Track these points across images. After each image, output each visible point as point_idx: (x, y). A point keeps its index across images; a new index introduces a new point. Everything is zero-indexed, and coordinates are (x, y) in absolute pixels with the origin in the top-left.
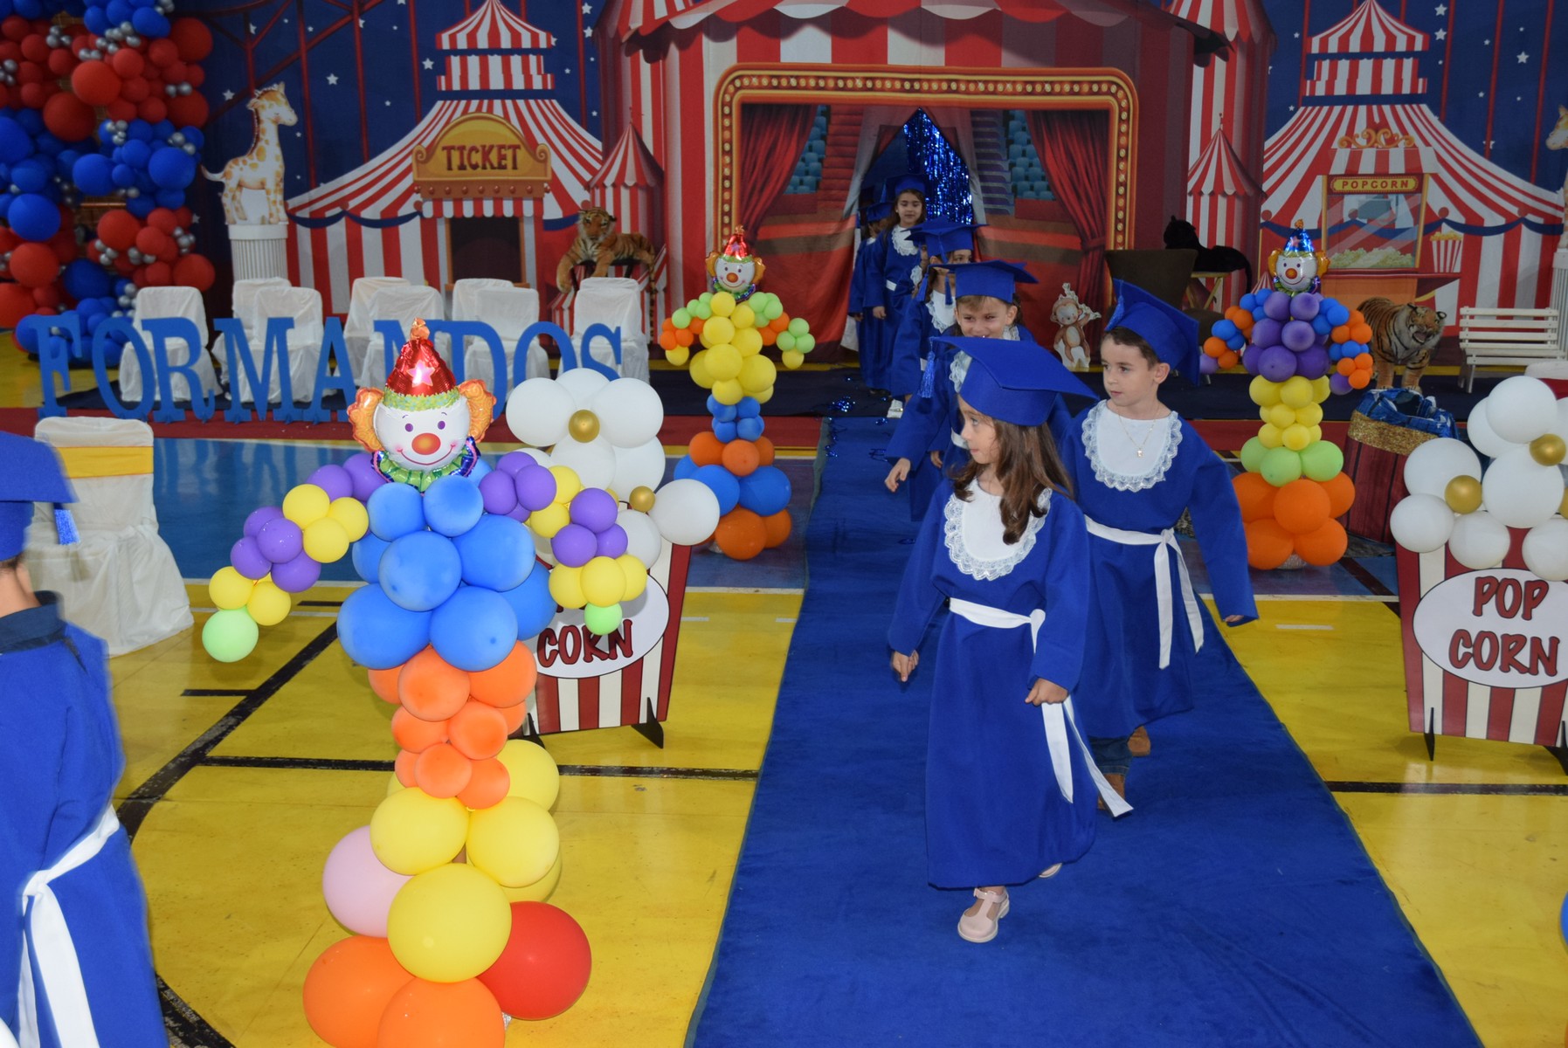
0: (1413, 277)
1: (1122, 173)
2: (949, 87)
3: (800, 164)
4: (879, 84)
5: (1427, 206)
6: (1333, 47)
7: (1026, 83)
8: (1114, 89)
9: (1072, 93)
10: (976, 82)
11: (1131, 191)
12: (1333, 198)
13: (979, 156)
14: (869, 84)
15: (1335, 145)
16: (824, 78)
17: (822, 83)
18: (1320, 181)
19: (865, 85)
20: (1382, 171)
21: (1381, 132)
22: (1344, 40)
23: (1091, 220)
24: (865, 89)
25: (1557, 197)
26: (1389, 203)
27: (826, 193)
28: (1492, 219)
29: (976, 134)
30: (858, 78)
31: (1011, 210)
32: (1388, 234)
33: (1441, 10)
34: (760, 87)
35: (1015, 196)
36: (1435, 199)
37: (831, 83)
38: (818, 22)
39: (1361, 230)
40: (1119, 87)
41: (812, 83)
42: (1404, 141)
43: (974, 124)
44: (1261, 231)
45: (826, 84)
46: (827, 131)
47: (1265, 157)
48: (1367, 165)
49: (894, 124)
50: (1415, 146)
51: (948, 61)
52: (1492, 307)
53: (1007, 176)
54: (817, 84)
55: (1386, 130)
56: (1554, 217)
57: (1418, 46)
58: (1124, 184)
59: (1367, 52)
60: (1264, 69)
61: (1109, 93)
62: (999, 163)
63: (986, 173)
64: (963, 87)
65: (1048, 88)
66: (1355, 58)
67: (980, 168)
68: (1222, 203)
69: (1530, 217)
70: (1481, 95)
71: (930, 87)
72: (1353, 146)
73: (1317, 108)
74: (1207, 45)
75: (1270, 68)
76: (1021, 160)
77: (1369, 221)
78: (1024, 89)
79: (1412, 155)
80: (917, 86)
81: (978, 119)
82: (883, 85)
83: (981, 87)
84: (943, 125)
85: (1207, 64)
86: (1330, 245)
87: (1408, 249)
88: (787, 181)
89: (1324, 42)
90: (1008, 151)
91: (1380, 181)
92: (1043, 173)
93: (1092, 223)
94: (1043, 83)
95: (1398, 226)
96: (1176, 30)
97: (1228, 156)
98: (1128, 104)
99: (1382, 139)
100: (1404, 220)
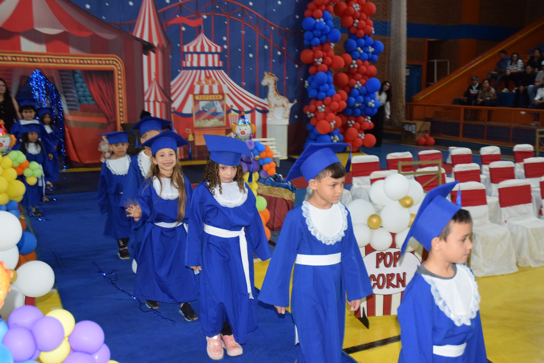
0: (224, 129)
1: (120, 94)
2: (49, 60)
4: (18, 59)
5: (227, 106)
6: (191, 50)
7: (80, 60)
8: (115, 63)
9: (99, 64)
10: (60, 59)
11: (124, 101)
12: (196, 102)
13: (64, 88)
14: (14, 59)
15: (195, 84)
18: (191, 97)
19: (12, 59)
20: (211, 93)
21: (210, 79)
22: (195, 48)
23: (110, 112)
24: (13, 61)
25: (265, 101)
26: (214, 104)
28: (247, 109)
29: (62, 79)
30: (9, 56)
31: (78, 108)
32: (215, 114)
33: (225, 38)
35: (80, 103)
36: (229, 102)
40: (117, 62)
42: (217, 83)
43: (61, 75)
44: (172, 115)
47: (171, 88)
48: (206, 91)
49: (26, 75)
50: (221, 84)
51: (47, 50)
53: (76, 95)
55: (212, 79)
56: (265, 108)
57: (219, 50)
58: (121, 98)
60: (169, 57)
61: (113, 64)
62: (72, 90)
63: (68, 94)
64: (54, 61)
65: (89, 62)
66: (199, 54)
67: (64, 92)
68: (158, 104)
69: (258, 108)
71: (41, 60)
72: (201, 84)
73: (188, 71)
74: (147, 47)
75: (171, 56)
76: (81, 89)
77: (209, 110)
78: (80, 62)
79: (220, 87)
80: (35, 60)
81: (62, 73)
82: (20, 59)
84: (47, 75)
85: (148, 54)
86: (197, 118)
87: (221, 119)
89: (188, 48)
90: (75, 86)
91: (210, 96)
92: (90, 95)
94: (87, 60)
95: (218, 111)
96: (136, 42)
97: (158, 87)
98: (120, 68)
99: (210, 82)
100: (219, 109)
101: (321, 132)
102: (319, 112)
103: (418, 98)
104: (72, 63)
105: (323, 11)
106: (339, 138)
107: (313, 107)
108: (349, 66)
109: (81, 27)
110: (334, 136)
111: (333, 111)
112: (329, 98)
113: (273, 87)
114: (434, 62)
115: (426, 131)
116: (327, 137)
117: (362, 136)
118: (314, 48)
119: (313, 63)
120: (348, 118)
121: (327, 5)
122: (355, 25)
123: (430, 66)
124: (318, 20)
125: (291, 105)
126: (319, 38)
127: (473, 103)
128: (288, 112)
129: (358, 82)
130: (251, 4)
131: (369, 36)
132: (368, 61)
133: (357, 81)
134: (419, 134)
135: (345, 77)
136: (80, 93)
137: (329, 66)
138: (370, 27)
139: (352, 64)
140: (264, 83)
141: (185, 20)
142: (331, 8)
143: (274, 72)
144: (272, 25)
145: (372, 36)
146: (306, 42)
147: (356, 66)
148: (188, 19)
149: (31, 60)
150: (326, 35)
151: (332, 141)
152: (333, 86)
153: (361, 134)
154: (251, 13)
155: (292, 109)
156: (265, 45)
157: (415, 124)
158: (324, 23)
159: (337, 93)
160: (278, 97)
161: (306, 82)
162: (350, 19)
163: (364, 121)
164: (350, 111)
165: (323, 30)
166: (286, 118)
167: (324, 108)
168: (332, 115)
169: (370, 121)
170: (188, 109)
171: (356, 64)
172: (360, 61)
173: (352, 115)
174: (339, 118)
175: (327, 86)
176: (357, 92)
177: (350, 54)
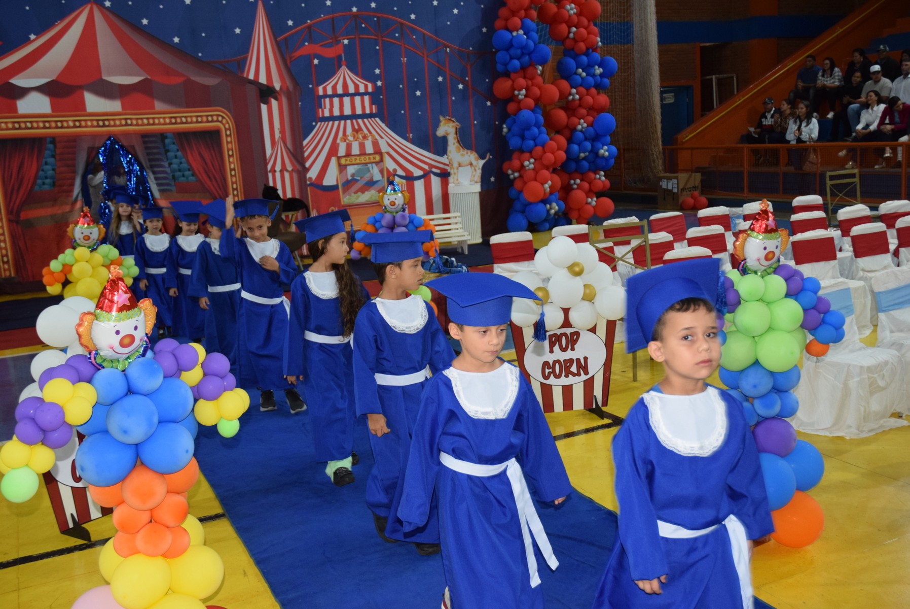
1: (232, 163)
2: (126, 122)
3: (41, 173)
4: (83, 124)
5: (388, 170)
6: (330, 92)
7: (171, 118)
8: (220, 119)
9: (197, 122)
10: (142, 119)
11: (238, 172)
12: (342, 168)
13: (150, 160)
14: (77, 124)
15: (338, 141)
16: (48, 122)
17: (47, 125)
18: (334, 160)
19: (75, 125)
20: (363, 153)
21: (359, 133)
22: (334, 88)
23: (219, 190)
24: (75, 127)
25: (444, 159)
26: (368, 169)
27: (61, 189)
28: (417, 173)
29: (146, 148)
30: (70, 120)
31: (174, 189)
32: (371, 184)
33: (377, 71)
34: (7, 129)
35: (175, 181)
36: (390, 165)
37: (53, 125)
38: (40, 89)
39: (359, 182)
40: (223, 118)
41: (41, 125)
42: (370, 137)
43: (145, 142)
44: (309, 188)
45: (50, 125)
46: (55, 151)
47: (305, 149)
48: (355, 150)
49: (97, 145)
50: (376, 139)
51: (123, 107)
52: (423, 215)
53: (168, 170)
54: (44, 125)
55: (362, 132)
56: (445, 170)
57: (370, 90)
58: (234, 169)
59: (346, 94)
60: (297, 105)
61: (217, 121)
62: (162, 163)
63: (156, 169)
64: (135, 122)
65: (184, 120)
66: (341, 97)
67: (152, 167)
68: (287, 175)
69: (434, 170)
70: (403, 112)
71: (115, 123)
72: (347, 141)
73: (327, 123)
74: (266, 93)
75: (300, 103)
76: (174, 161)
77: (361, 178)
78: (171, 121)
79: (375, 144)
80: (107, 123)
81: (146, 139)
82: (86, 124)
83: (145, 121)
84: (125, 144)
85: (268, 103)
86: (344, 192)
87: (381, 191)
88: (34, 183)
89: (325, 89)
90: (167, 156)
91: (363, 157)
92: (189, 167)
93: (220, 193)
94: (181, 117)
95: (375, 179)
96: (249, 85)
97: (286, 151)
98: (229, 126)
99: (360, 136)
100: (377, 176)
101: (531, 199)
102: (526, 170)
103: (684, 138)
104: (159, 124)
105: (521, 20)
106: (557, 205)
107: (516, 163)
108: (567, 98)
109: (168, 71)
110: (550, 204)
111: (547, 168)
112: (539, 149)
113: (455, 139)
114: (712, 79)
115: (695, 188)
116: (541, 206)
117: (593, 201)
118: (513, 76)
119: (513, 98)
120: (571, 175)
121: (526, 10)
122: (571, 35)
123: (706, 86)
124: (515, 34)
125: (482, 162)
126: (518, 59)
127: (767, 140)
128: (479, 172)
129: (582, 121)
130: (413, 17)
131: (595, 50)
132: (596, 89)
133: (580, 119)
134: (684, 193)
135: (561, 115)
136: (175, 166)
137: (537, 100)
138: (594, 36)
139: (570, 94)
140: (440, 132)
141: (317, 49)
142: (534, 14)
143: (453, 115)
144: (447, 47)
145: (599, 50)
146: (500, 68)
147: (577, 97)
148: (321, 46)
149: (101, 123)
150: (529, 54)
151: (548, 211)
152: (544, 129)
153: (592, 199)
154: (413, 31)
155: (484, 168)
156: (439, 77)
157: (676, 178)
158: (525, 37)
159: (551, 139)
160: (461, 152)
161: (504, 126)
162: (564, 27)
163: (595, 179)
164: (573, 166)
165: (523, 47)
166: (476, 182)
167: (533, 164)
168: (546, 173)
169: (603, 178)
170: (330, 179)
171: (577, 93)
172: (582, 90)
173: (576, 171)
174: (556, 178)
175: (536, 130)
176: (580, 136)
177: (567, 81)
